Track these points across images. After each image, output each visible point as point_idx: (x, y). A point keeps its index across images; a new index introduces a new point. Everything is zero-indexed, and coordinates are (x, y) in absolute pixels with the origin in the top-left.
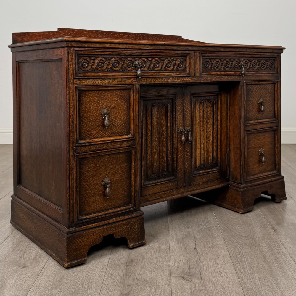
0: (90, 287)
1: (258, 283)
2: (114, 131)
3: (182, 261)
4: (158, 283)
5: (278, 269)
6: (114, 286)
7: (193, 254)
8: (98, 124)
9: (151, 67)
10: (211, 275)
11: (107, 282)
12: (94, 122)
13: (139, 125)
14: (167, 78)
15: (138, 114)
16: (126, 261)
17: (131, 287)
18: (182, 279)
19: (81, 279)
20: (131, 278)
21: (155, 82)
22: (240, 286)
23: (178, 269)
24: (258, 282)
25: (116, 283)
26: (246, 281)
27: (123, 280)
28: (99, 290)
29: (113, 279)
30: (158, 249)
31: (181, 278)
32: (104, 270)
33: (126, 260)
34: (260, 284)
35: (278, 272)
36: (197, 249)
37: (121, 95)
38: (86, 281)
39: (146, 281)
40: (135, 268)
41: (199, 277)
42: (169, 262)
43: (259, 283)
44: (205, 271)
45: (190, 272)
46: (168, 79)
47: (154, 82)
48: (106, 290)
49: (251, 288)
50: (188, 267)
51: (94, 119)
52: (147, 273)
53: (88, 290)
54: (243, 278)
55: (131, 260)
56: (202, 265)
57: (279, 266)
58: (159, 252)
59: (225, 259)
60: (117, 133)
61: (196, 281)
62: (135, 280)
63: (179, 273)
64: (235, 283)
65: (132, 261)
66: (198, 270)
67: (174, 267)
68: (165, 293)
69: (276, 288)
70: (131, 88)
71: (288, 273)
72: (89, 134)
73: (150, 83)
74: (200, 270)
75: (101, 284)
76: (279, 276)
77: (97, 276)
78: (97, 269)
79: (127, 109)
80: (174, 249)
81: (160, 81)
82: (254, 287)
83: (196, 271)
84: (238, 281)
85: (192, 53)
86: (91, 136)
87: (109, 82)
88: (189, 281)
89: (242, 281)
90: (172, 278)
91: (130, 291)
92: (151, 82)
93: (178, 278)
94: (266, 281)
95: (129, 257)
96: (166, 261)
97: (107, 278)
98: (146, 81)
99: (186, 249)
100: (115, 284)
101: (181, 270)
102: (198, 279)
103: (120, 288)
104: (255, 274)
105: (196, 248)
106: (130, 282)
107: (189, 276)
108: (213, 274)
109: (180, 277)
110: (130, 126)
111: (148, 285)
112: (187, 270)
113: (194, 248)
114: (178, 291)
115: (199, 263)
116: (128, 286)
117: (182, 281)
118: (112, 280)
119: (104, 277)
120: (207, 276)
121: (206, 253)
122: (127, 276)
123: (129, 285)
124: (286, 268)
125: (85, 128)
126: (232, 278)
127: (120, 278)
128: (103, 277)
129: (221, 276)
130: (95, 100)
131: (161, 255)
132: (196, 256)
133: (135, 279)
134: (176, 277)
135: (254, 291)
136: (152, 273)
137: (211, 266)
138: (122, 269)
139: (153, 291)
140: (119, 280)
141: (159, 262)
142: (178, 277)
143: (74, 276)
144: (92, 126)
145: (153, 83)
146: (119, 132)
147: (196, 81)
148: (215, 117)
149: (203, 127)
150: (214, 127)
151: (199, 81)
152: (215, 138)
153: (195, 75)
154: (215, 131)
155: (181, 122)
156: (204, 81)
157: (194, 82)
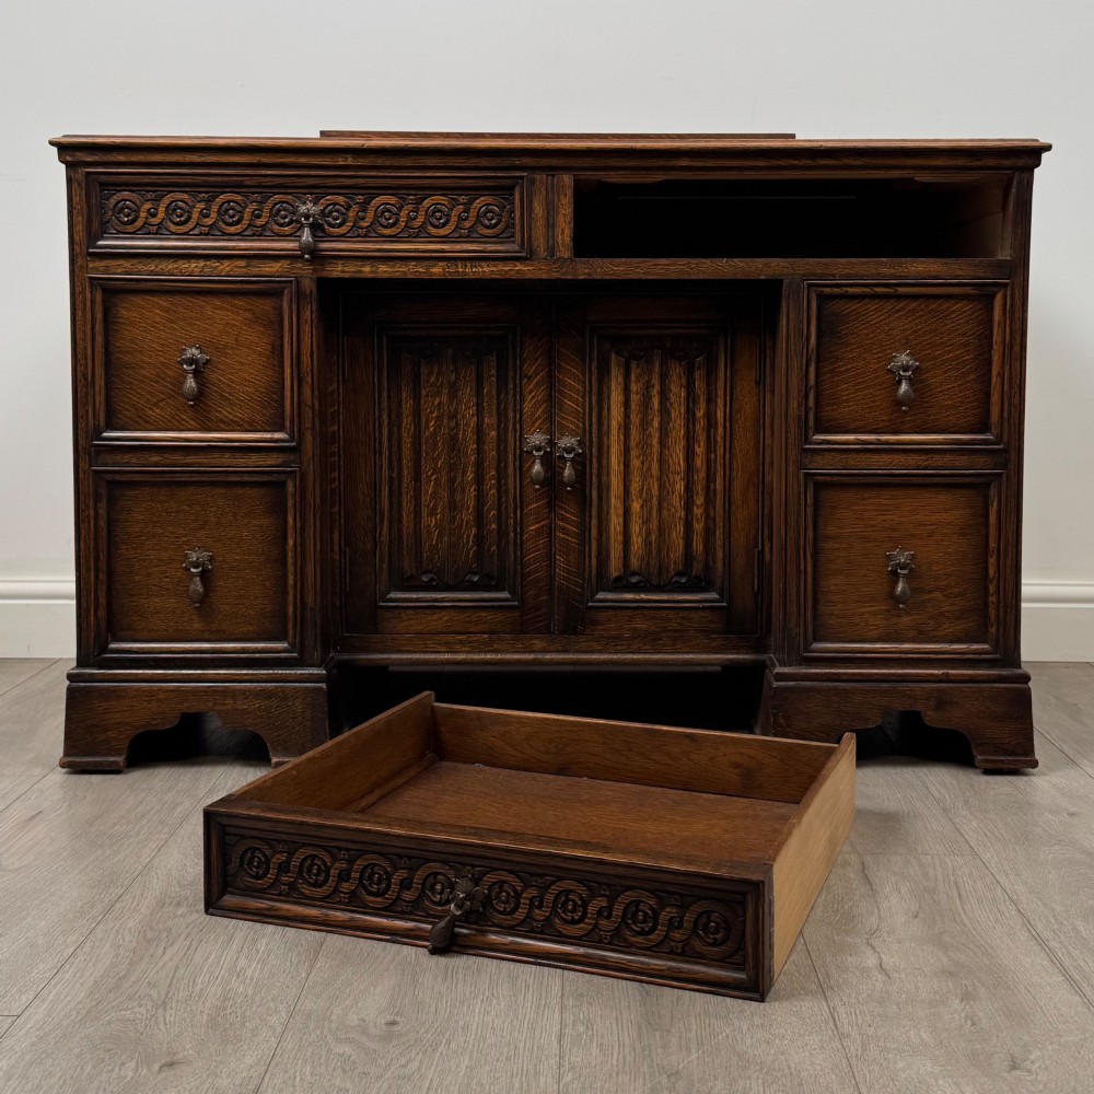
2: (225, 416)
8: (171, 390)
9: (367, 224)
12: (157, 382)
13: (313, 405)
14: (426, 263)
15: (312, 371)
21: (376, 272)
37: (250, 310)
46: (433, 266)
47: (371, 272)
51: (158, 376)
60: (235, 422)
70: (284, 288)
72: (139, 417)
73: (357, 275)
79: (273, 353)
81: (396, 269)
86: (146, 422)
87: (205, 265)
92: (360, 272)
98: (339, 269)
110: (283, 406)
125: (129, 398)
130: (158, 319)
144: (149, 393)
145: (370, 276)
146: (243, 420)
147: (555, 275)
148: (700, 414)
149: (645, 444)
150: (696, 446)
151: (569, 277)
152: (699, 488)
153: (552, 255)
154: (699, 462)
155: (539, 418)
156: (596, 277)
157: (544, 276)
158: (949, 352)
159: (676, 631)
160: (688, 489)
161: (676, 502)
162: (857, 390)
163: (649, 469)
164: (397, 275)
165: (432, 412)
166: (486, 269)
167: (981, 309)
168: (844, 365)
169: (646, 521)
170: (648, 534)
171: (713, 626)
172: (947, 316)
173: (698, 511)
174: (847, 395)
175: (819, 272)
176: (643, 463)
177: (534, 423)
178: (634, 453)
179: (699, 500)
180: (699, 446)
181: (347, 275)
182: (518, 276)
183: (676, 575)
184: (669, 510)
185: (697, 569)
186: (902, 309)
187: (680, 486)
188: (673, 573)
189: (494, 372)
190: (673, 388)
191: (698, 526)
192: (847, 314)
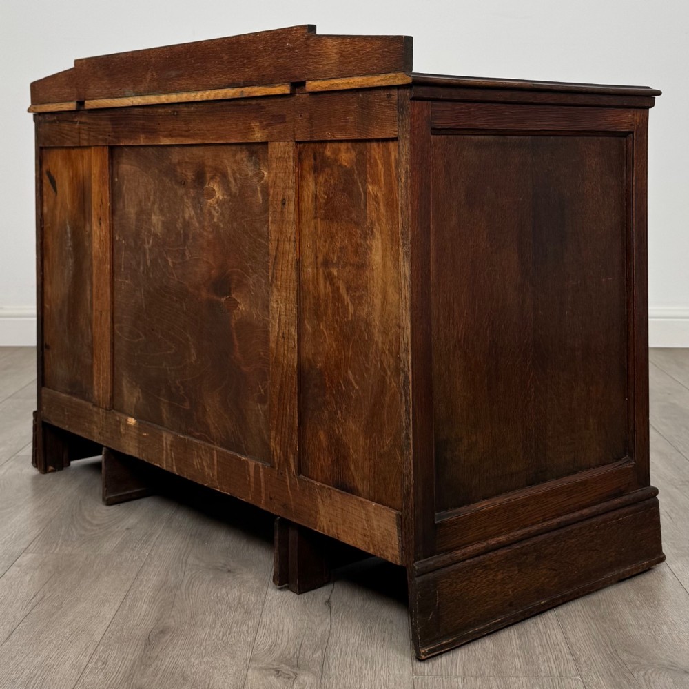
3: (286, 632)
4: (212, 683)
5: (519, 652)
7: (320, 616)
10: (348, 666)
16: (149, 631)
18: (275, 675)
19: (27, 671)
20: (151, 669)
23: (270, 651)
24: (460, 683)
25: (109, 682)
26: (430, 681)
29: (106, 675)
31: (273, 671)
32: (90, 651)
33: (150, 628)
35: (517, 660)
36: (333, 604)
38: (38, 677)
39: (185, 679)
40: (166, 647)
41: (318, 669)
42: (254, 634)
43: (461, 686)
44: (337, 657)
45: (298, 658)
50: (298, 647)
52: (193, 660)
54: (424, 672)
55: (161, 629)
56: (333, 640)
57: (522, 645)
58: (236, 611)
61: (307, 678)
62: (159, 676)
64: (402, 684)
65: (163, 632)
66: (320, 653)
67: (262, 646)
71: (541, 661)
74: (324, 654)
76: (516, 669)
77: (67, 665)
78: (72, 650)
80: (274, 603)
83: (314, 656)
84: (411, 679)
88: (289, 678)
90: (250, 671)
93: (264, 671)
94: (478, 680)
95: (158, 621)
96: (247, 631)
97: (90, 672)
100: (107, 686)
101: (276, 654)
102: (315, 673)
104: (457, 664)
105: (332, 600)
106: (145, 679)
107: (293, 667)
108: (355, 662)
112: (292, 652)
113: (324, 601)
115: (327, 637)
117: (273, 679)
118: (101, 676)
119: (86, 667)
120: (337, 668)
122: (142, 667)
124: (539, 650)
127: (123, 671)
129: (372, 668)
131: (240, 618)
132: (325, 619)
133: (161, 672)
134: (261, 669)
137: (353, 644)
140: (120, 675)
141: (230, 634)
142: (265, 669)
143: (11, 664)
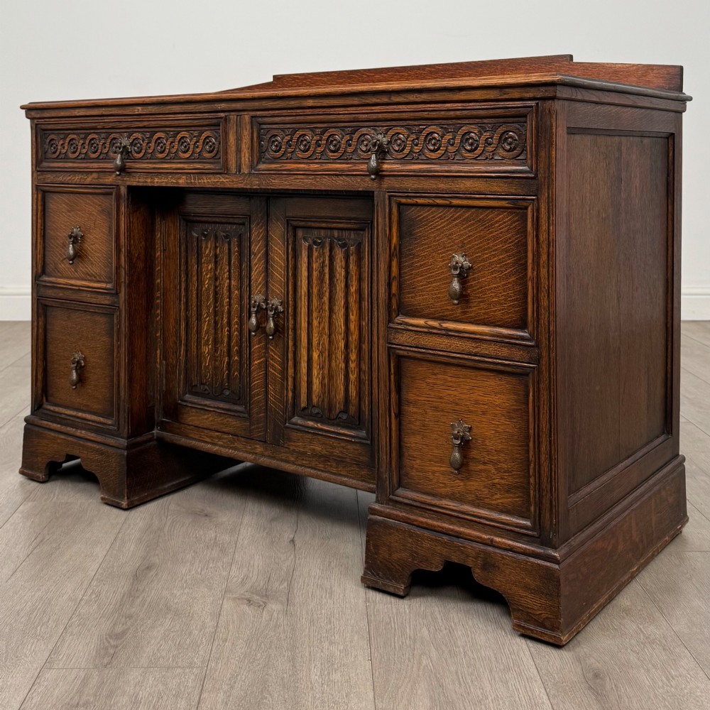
0: (45, 619)
1: (405, 611)
6: (97, 618)
9: (151, 151)
11: (84, 611)
13: (125, 267)
14: (177, 176)
17: (132, 621)
22: (365, 617)
27: (121, 605)
28: (62, 627)
30: (212, 542)
34: (410, 612)
46: (179, 178)
47: (151, 182)
48: (78, 626)
49: (388, 620)
53: (39, 628)
59: (350, 562)
63: (242, 592)
68: (202, 632)
69: (440, 621)
70: (112, 193)
73: (145, 184)
75: (70, 615)
81: (163, 180)
82: (394, 619)
85: (233, 116)
89: (372, 607)
91: (128, 629)
92: (146, 182)
99: (272, 542)
103: (110, 621)
109: (243, 599)
111: (169, 616)
114: (231, 627)
116: (126, 618)
121: (314, 549)
123: (130, 617)
126: (352, 601)
128: (79, 600)
135: (391, 626)
136: (186, 591)
138: (122, 584)
139: (177, 628)
145: (150, 185)
147: (241, 186)
148: (353, 289)
149: (321, 309)
150: (351, 314)
151: (248, 187)
152: (353, 346)
153: (240, 171)
154: (352, 326)
155: (260, 284)
156: (262, 187)
157: (235, 186)
158: (494, 256)
159: (339, 457)
160: (347, 346)
161: (340, 356)
162: (429, 283)
163: (324, 328)
164: (164, 185)
165: (207, 274)
166: (205, 181)
167: (517, 221)
168: (419, 261)
169: (322, 368)
170: (323, 378)
171: (361, 458)
172: (492, 225)
173: (352, 365)
174: (422, 286)
175: (397, 186)
176: (319, 323)
177: (257, 287)
178: (315, 314)
179: (353, 356)
180: (353, 315)
181: (141, 184)
182: (222, 186)
183: (340, 412)
184: (336, 362)
185: (352, 409)
186: (459, 217)
187: (342, 344)
188: (338, 411)
189: (236, 249)
190: (338, 268)
191: (353, 377)
192: (420, 220)
